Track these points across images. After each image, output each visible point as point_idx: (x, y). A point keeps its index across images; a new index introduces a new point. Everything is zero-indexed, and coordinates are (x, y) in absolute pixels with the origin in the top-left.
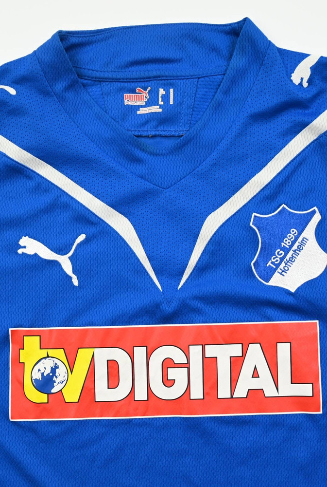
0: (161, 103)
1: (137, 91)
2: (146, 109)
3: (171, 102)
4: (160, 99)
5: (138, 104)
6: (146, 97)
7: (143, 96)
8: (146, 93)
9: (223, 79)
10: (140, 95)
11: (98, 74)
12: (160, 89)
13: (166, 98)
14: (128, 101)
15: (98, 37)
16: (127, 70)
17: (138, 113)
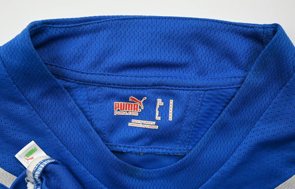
0: (158, 118)
1: (130, 100)
2: (139, 121)
3: (170, 118)
4: (157, 113)
5: (130, 114)
6: (140, 108)
7: (137, 105)
8: (140, 103)
9: (235, 93)
10: (133, 104)
11: (83, 76)
12: (158, 99)
13: (164, 110)
14: (118, 110)
15: (86, 27)
16: (120, 74)
17: (130, 124)
